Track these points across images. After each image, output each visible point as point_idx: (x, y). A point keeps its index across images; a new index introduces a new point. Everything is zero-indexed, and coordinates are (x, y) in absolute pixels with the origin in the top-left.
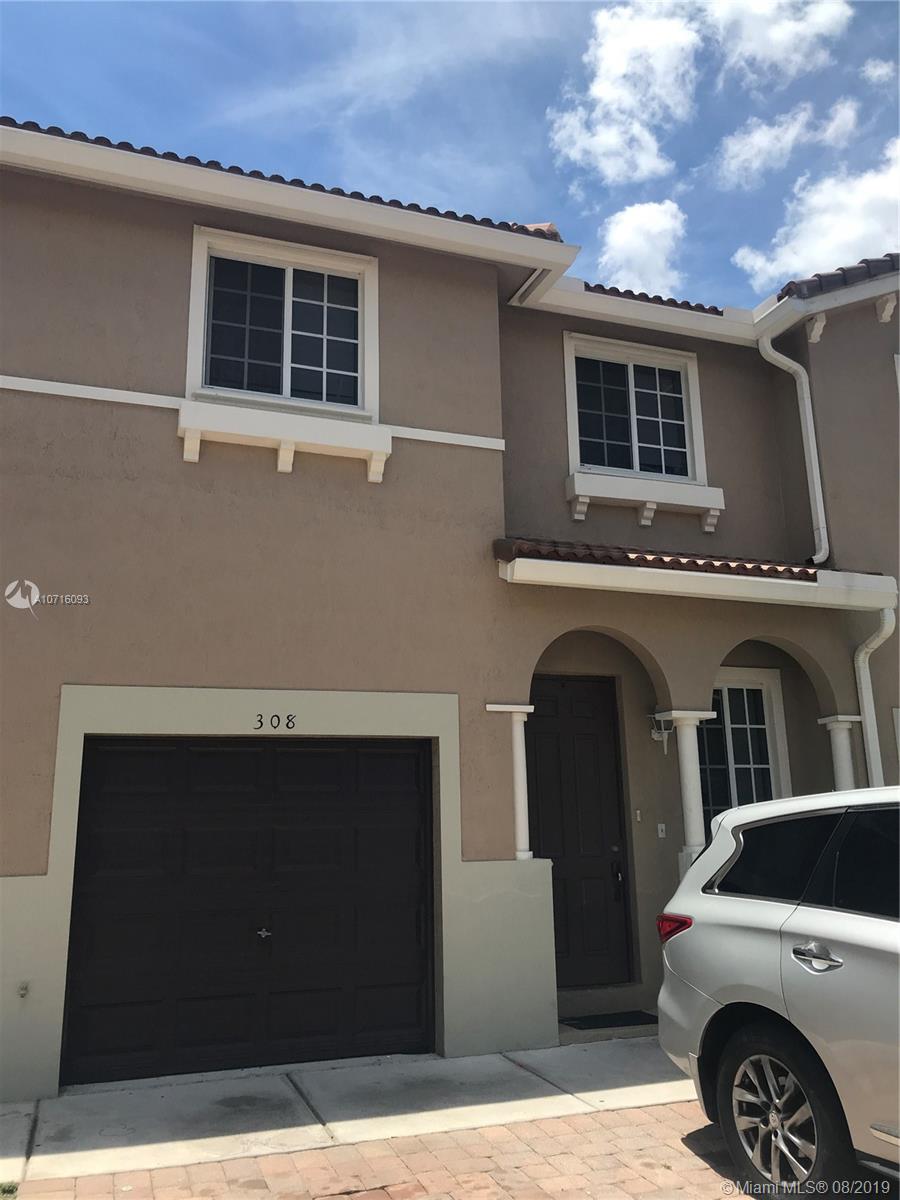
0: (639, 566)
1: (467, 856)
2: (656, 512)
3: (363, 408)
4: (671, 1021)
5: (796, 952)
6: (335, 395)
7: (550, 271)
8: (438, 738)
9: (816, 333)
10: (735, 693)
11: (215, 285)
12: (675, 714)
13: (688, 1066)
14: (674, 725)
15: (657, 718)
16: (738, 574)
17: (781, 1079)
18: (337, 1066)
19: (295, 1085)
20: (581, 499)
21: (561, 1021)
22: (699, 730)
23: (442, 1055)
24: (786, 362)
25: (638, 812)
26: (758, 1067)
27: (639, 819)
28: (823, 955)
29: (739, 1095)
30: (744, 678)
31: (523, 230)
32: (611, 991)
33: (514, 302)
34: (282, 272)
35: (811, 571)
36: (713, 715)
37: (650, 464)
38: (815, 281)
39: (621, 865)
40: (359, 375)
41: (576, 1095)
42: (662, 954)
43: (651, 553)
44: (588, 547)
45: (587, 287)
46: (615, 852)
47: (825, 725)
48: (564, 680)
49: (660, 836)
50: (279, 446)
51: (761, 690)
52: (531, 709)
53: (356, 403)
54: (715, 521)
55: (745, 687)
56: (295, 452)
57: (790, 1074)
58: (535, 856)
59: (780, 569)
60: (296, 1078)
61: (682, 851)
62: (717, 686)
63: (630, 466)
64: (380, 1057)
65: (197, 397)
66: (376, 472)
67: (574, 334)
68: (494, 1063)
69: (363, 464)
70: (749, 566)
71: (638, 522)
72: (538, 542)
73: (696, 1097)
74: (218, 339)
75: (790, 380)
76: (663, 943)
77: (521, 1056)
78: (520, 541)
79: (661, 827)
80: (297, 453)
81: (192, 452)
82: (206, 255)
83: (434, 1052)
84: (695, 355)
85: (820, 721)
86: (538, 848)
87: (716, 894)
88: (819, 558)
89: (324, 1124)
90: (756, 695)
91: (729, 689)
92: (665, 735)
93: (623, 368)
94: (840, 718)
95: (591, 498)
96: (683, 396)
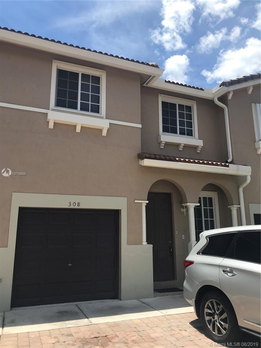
0: (179, 162)
1: (129, 243)
2: (184, 146)
3: (101, 114)
4: (187, 290)
5: (223, 271)
6: (93, 110)
7: (155, 76)
8: (121, 210)
9: (230, 97)
10: (205, 198)
11: (59, 77)
12: (188, 204)
13: (192, 302)
14: (188, 207)
15: (183, 205)
16: (207, 165)
17: (218, 306)
18: (91, 303)
19: (79, 308)
20: (162, 142)
21: (154, 290)
22: (195, 208)
23: (120, 300)
24: (222, 105)
25: (177, 231)
26: (212, 303)
27: (177, 234)
28: (231, 272)
29: (206, 310)
30: (207, 194)
31: (148, 64)
32: (168, 282)
33: (145, 85)
34: (78, 74)
35: (227, 164)
36: (199, 204)
37: (182, 133)
38: (230, 82)
39: (172, 246)
40: (100, 105)
41: (159, 311)
42: (185, 272)
43: (182, 158)
44: (164, 156)
45: (166, 81)
46: (171, 243)
47: (230, 208)
48: (156, 194)
49: (183, 238)
50: (77, 125)
51: (212, 198)
52: (148, 202)
53: (99, 113)
54: (200, 149)
55: (208, 197)
56: (81, 127)
57: (221, 304)
58: (148, 244)
59: (219, 163)
60: (79, 306)
61: (189, 243)
62: (200, 196)
63: (176, 133)
64: (103, 300)
65: (53, 110)
66: (104, 133)
67: (161, 95)
68: (135, 302)
69: (101, 130)
70: (210, 162)
71: (179, 149)
72: (150, 154)
73: (194, 311)
74: (59, 93)
75: (222, 109)
76: (185, 268)
77: (143, 300)
78: (145, 154)
79: (183, 236)
80: (82, 127)
81: (51, 126)
82: (56, 68)
83: (118, 299)
84: (195, 102)
85: (229, 207)
86: (149, 241)
87: (201, 255)
88: (229, 160)
89: (88, 319)
90: (210, 199)
91: (203, 197)
92: (185, 210)
93: (175, 105)
94: (234, 206)
95: (165, 142)
96: (192, 113)
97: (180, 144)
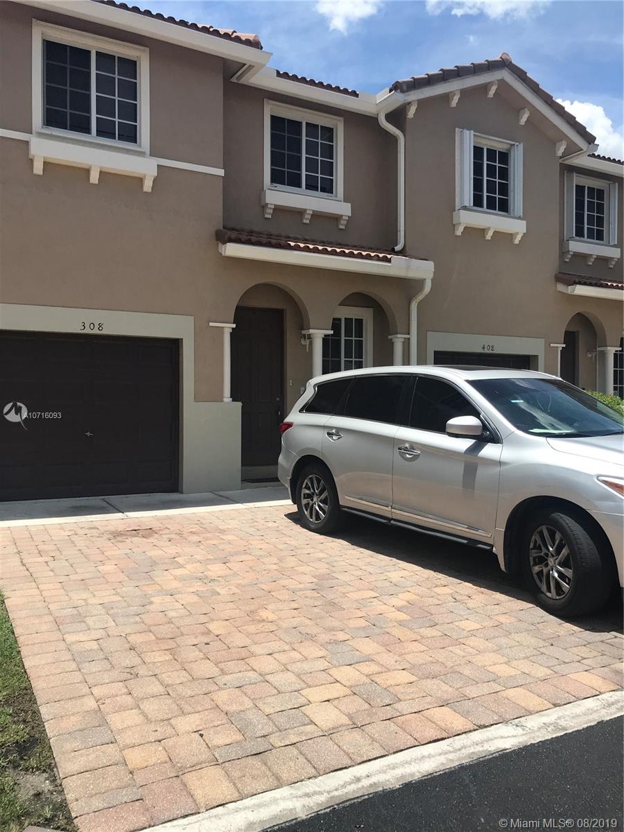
0: (294, 250)
1: (197, 399)
2: (312, 215)
3: (140, 146)
4: (282, 466)
5: (328, 434)
6: (123, 136)
7: (253, 66)
9: (411, 113)
10: (348, 321)
12: (311, 331)
14: (311, 337)
15: (304, 333)
17: (319, 483)
18: (128, 497)
19: (107, 502)
20: (269, 206)
21: (242, 480)
23: (182, 493)
24: (394, 130)
27: (291, 385)
28: (337, 434)
29: (304, 491)
30: (352, 313)
33: (234, 80)
34: (88, 53)
35: (391, 256)
36: (334, 332)
37: (312, 186)
38: (411, 82)
39: (280, 406)
40: (137, 124)
41: (244, 504)
42: (281, 441)
43: (303, 242)
44: (269, 236)
45: (278, 74)
46: (278, 401)
47: (391, 339)
48: (254, 310)
50: (90, 168)
51: (362, 320)
52: (234, 326)
53: (136, 142)
54: (345, 222)
55: (354, 317)
57: (322, 481)
59: (373, 255)
62: (337, 316)
63: (299, 186)
65: (40, 134)
66: (148, 186)
67: (270, 101)
68: (207, 495)
69: (140, 180)
71: (302, 220)
72: (241, 232)
74: (50, 95)
75: (394, 139)
76: (282, 433)
77: (220, 493)
78: (231, 231)
79: (302, 389)
80: (101, 173)
81: (38, 168)
82: (41, 39)
83: (177, 492)
84: (343, 119)
85: (389, 337)
86: (235, 396)
87: (303, 413)
88: (398, 248)
89: (123, 513)
90: (359, 322)
91: (345, 319)
92: (308, 341)
93: (299, 124)
94: (399, 336)
95: (275, 205)
96: (334, 144)
97: (306, 210)
